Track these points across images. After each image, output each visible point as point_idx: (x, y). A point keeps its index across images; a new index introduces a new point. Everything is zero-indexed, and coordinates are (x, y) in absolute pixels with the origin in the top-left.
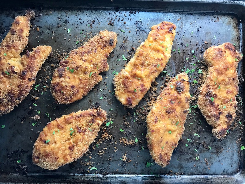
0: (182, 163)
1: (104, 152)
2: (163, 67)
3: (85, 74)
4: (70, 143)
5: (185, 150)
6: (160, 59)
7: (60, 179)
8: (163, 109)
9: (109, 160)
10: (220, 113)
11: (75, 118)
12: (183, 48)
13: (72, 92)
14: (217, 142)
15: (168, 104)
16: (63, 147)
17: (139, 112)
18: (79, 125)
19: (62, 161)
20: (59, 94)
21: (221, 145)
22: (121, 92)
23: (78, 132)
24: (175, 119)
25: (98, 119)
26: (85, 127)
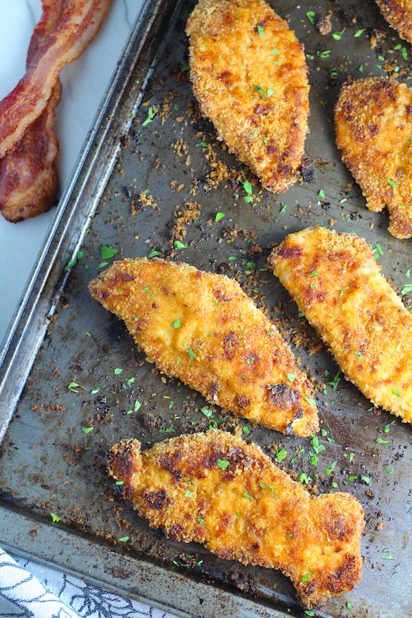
0: (77, 342)
1: (181, 155)
2: (352, 371)
3: (398, 170)
4: (238, 79)
5: (108, 364)
6: (376, 367)
7: (156, 32)
8: (242, 327)
9: (157, 161)
10: (176, 476)
11: (294, 109)
12: (386, 456)
13: (361, 125)
14: (97, 455)
15: (249, 346)
16: (234, 59)
17: (252, 277)
18: (273, 114)
19: (203, 49)
20: (368, 93)
21: (83, 464)
22: (323, 241)
23: (258, 105)
24: (206, 351)
25: (271, 163)
26: (263, 126)
